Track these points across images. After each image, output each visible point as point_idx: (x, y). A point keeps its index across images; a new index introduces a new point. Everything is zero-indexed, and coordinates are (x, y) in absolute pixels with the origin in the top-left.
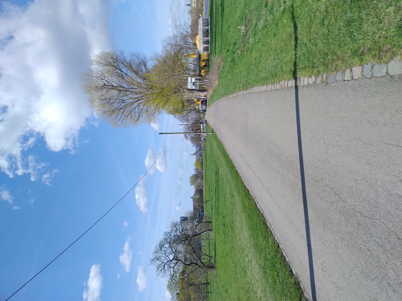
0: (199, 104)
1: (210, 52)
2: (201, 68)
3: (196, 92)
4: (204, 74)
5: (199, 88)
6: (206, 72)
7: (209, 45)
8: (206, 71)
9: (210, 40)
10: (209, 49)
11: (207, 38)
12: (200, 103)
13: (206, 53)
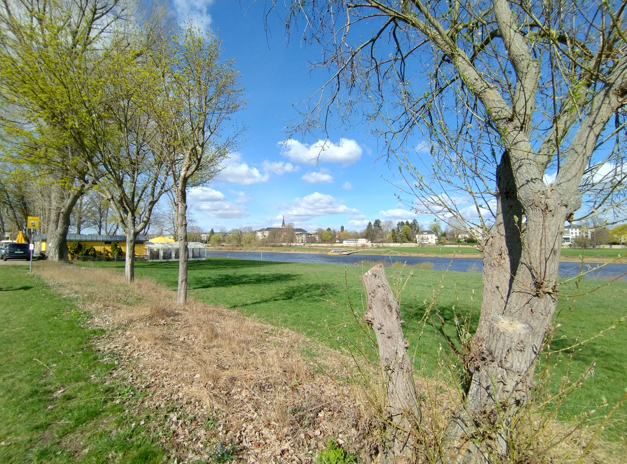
0: (15, 240)
1: (150, 261)
2: (116, 245)
3: (60, 230)
4: (102, 251)
5: (70, 241)
6: (107, 255)
7: (161, 260)
8: (109, 254)
9: (170, 260)
10: (154, 261)
11: (174, 256)
12: (20, 239)
13: (148, 253)
